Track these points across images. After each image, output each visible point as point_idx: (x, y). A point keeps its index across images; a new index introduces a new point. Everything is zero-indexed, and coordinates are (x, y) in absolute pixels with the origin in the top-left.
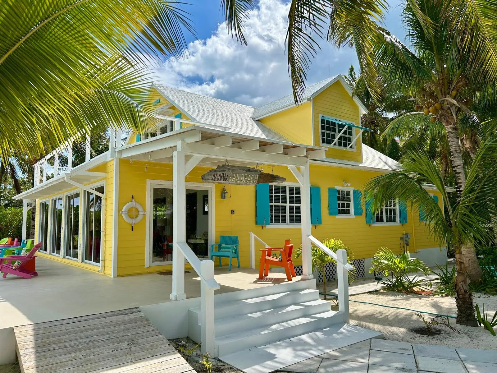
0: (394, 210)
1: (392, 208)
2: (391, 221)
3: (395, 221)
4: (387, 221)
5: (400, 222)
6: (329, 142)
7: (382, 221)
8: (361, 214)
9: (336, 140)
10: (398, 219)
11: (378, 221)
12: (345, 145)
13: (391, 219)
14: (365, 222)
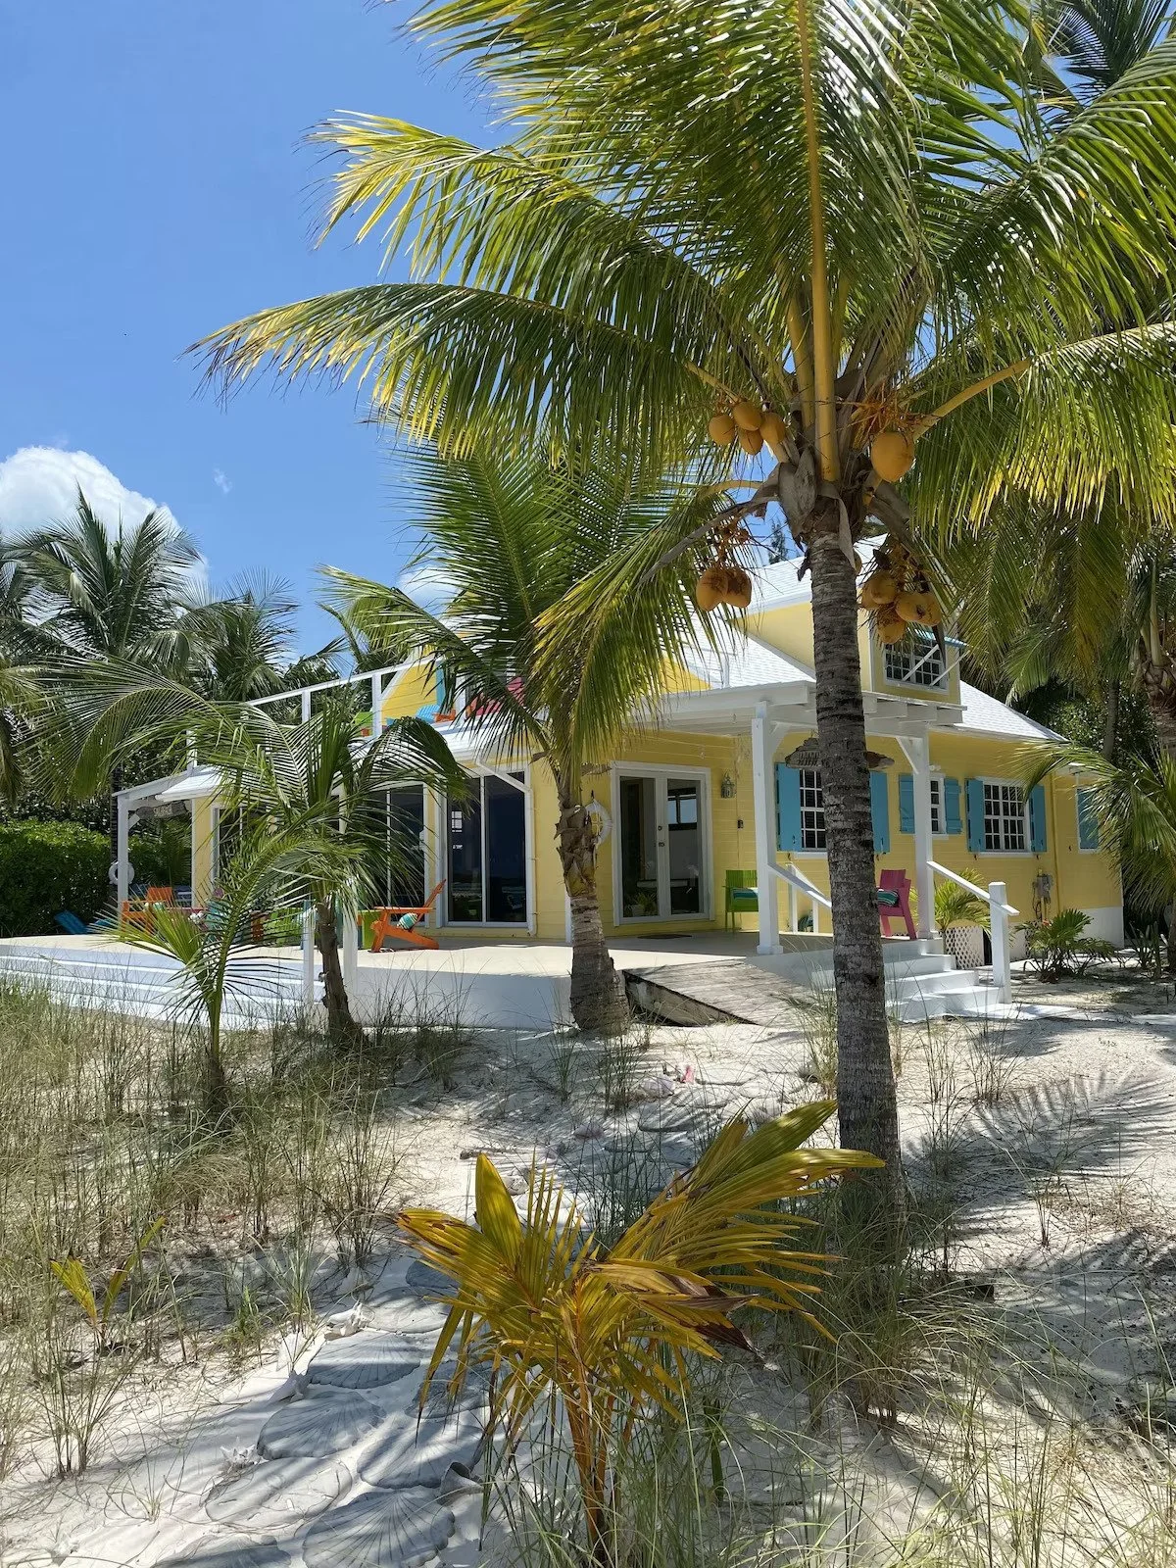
0: (1020, 822)
1: (1016, 818)
2: (1014, 847)
3: (1022, 847)
4: (1007, 847)
5: (1033, 849)
6: (898, 676)
7: (997, 846)
8: (959, 831)
9: (912, 672)
10: (1028, 842)
11: (989, 846)
12: (927, 681)
13: (1015, 844)
14: (966, 849)
